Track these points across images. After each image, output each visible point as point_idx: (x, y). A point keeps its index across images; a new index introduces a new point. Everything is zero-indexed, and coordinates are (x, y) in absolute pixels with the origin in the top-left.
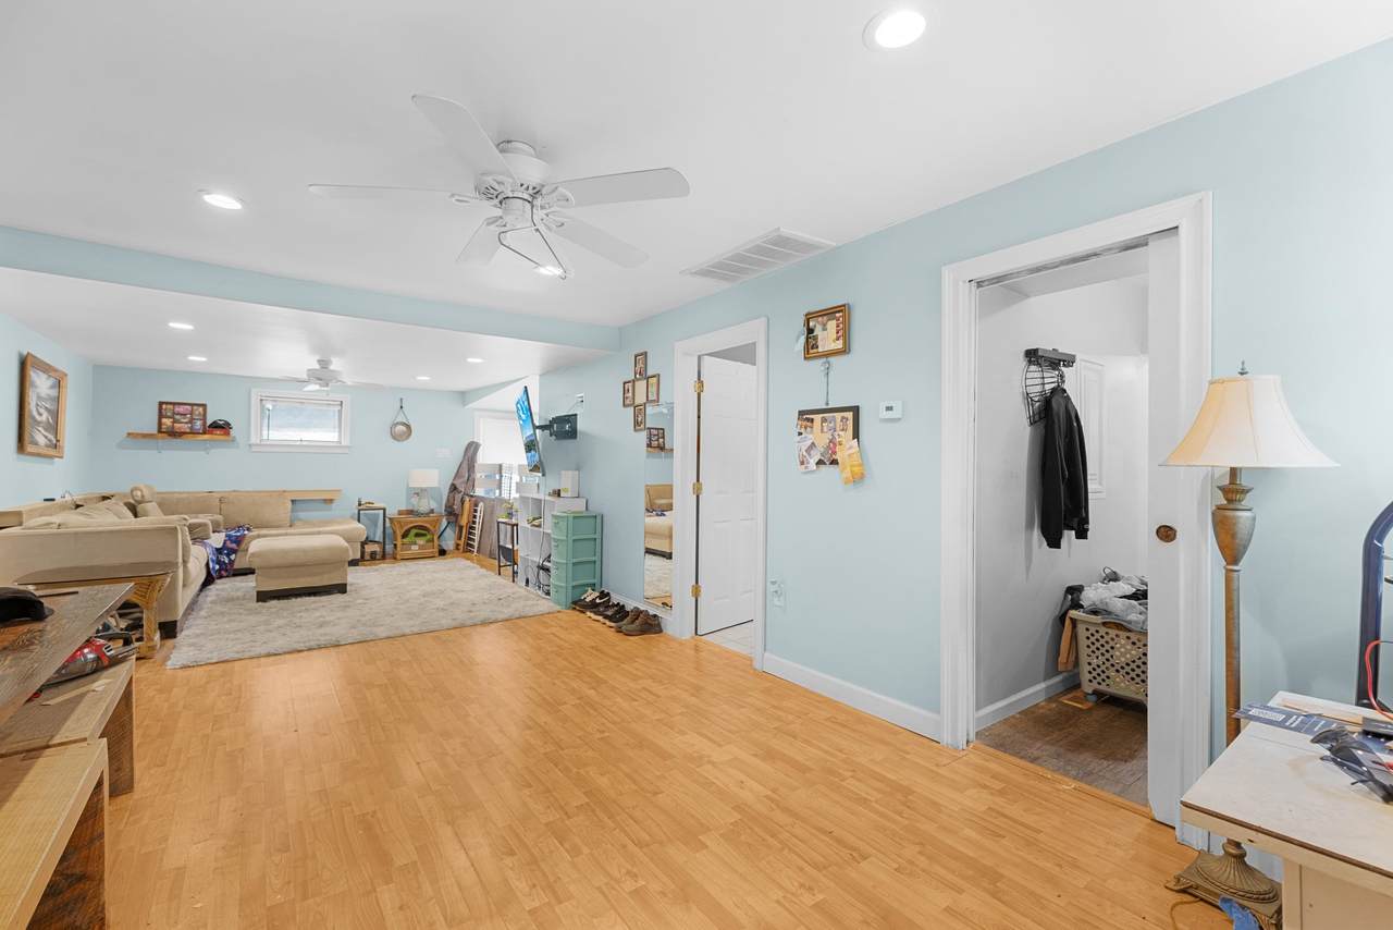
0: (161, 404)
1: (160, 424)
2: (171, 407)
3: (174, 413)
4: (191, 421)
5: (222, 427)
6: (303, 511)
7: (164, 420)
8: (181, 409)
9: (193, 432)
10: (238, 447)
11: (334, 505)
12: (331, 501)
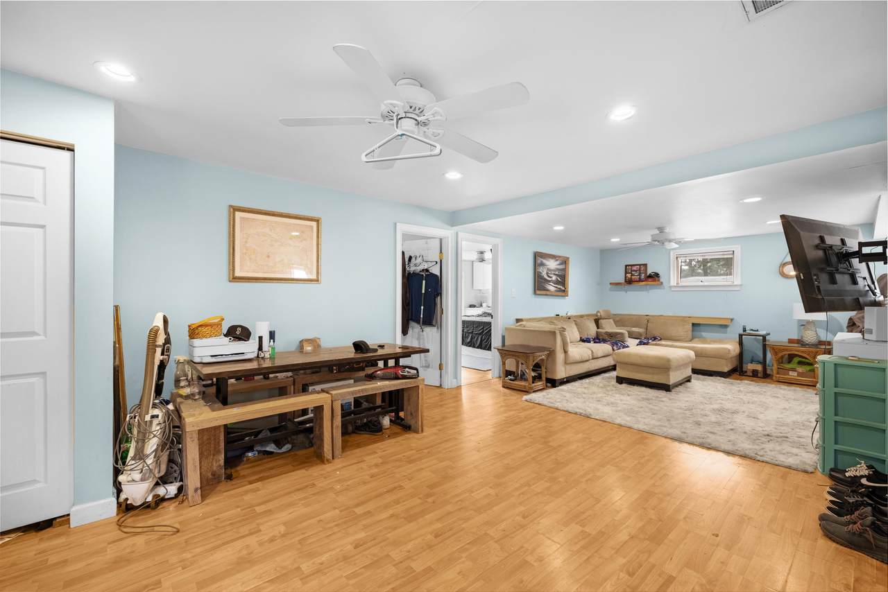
0: (626, 266)
1: (626, 277)
2: (630, 267)
3: (632, 271)
4: (640, 275)
5: (655, 277)
6: (704, 332)
7: (627, 275)
8: (635, 268)
9: (640, 280)
10: (664, 288)
11: (728, 329)
12: (726, 326)
